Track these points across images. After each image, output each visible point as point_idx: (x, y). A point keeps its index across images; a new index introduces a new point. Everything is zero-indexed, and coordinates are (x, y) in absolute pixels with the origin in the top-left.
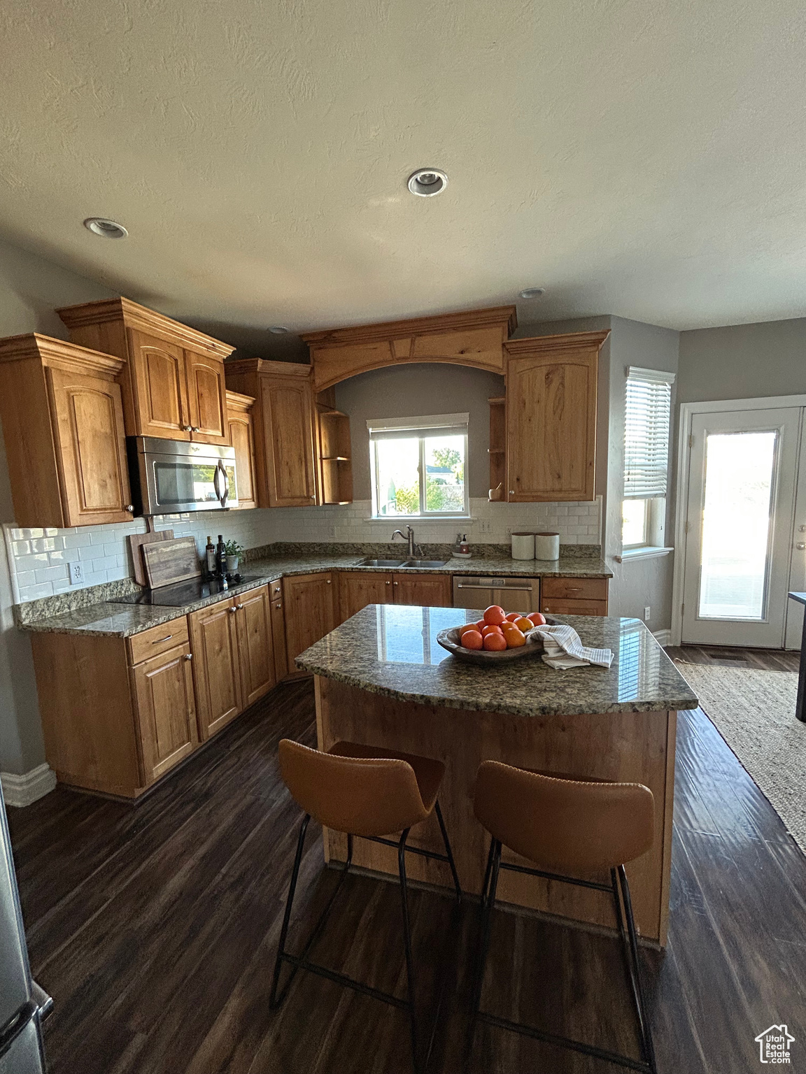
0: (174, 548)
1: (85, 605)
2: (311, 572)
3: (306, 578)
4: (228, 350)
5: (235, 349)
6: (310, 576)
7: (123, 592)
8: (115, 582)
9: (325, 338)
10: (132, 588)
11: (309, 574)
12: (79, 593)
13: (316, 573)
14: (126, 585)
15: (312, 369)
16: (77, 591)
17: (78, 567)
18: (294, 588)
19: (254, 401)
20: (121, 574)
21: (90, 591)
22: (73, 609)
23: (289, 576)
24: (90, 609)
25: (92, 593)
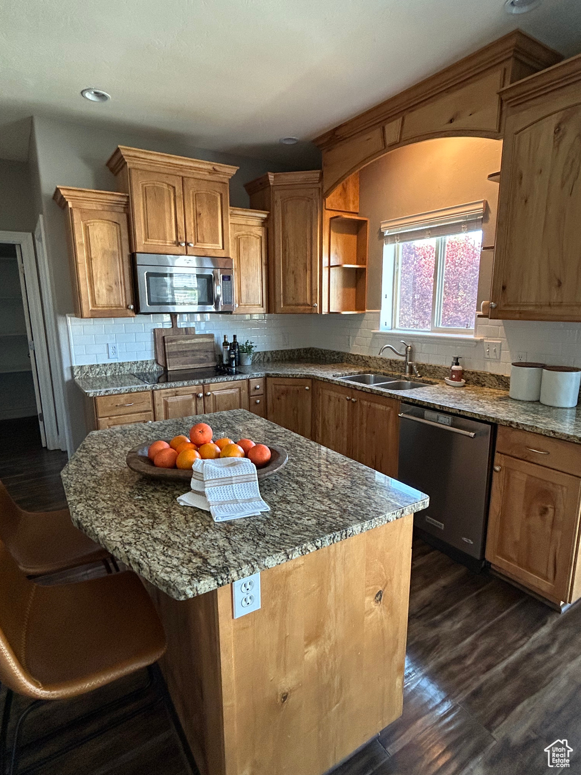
0: (193, 341)
1: (117, 374)
2: (291, 376)
3: (287, 381)
4: (232, 170)
5: (238, 168)
6: (290, 380)
7: (147, 369)
8: (141, 361)
9: (330, 138)
10: (155, 368)
11: (289, 378)
12: (113, 366)
13: (296, 378)
14: (150, 365)
15: (322, 174)
16: (112, 364)
17: (114, 347)
18: (276, 389)
19: (268, 215)
20: (149, 356)
21: (122, 365)
22: (109, 374)
23: (271, 377)
24: (121, 377)
25: (123, 366)
